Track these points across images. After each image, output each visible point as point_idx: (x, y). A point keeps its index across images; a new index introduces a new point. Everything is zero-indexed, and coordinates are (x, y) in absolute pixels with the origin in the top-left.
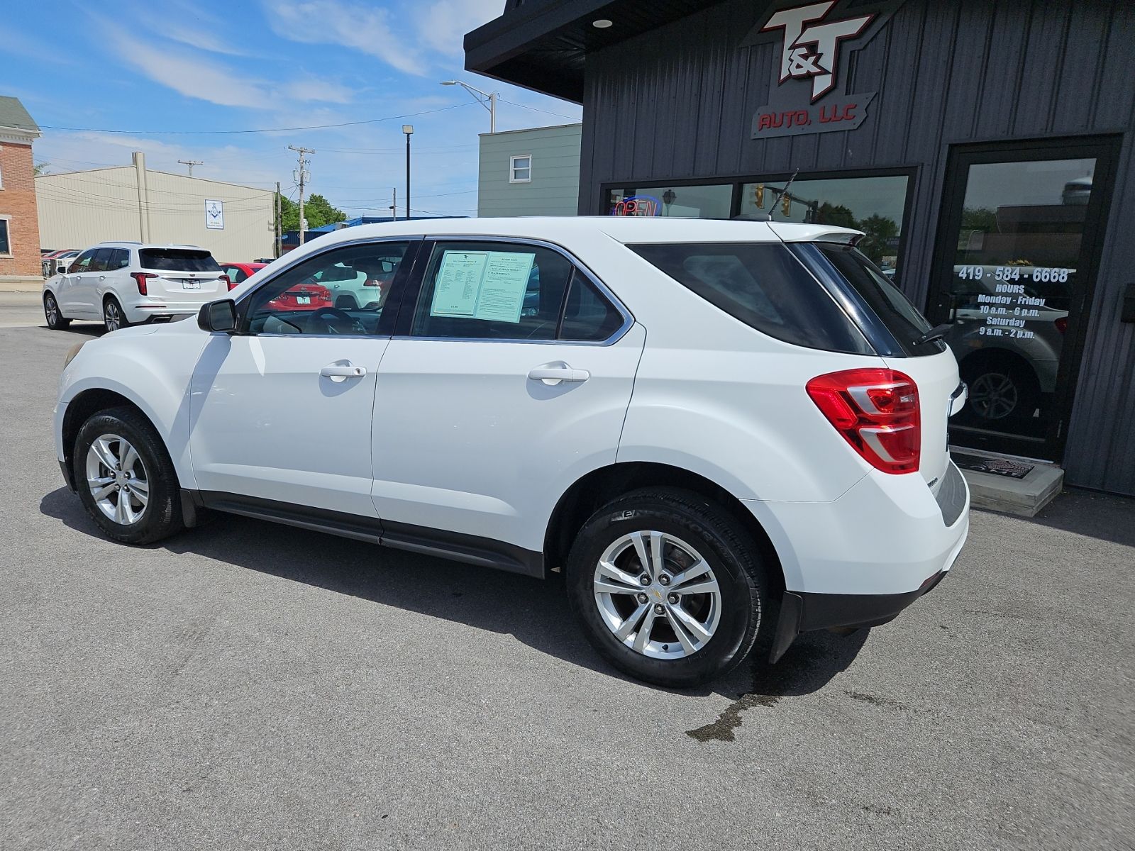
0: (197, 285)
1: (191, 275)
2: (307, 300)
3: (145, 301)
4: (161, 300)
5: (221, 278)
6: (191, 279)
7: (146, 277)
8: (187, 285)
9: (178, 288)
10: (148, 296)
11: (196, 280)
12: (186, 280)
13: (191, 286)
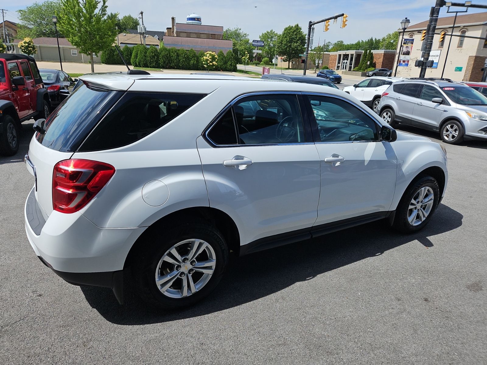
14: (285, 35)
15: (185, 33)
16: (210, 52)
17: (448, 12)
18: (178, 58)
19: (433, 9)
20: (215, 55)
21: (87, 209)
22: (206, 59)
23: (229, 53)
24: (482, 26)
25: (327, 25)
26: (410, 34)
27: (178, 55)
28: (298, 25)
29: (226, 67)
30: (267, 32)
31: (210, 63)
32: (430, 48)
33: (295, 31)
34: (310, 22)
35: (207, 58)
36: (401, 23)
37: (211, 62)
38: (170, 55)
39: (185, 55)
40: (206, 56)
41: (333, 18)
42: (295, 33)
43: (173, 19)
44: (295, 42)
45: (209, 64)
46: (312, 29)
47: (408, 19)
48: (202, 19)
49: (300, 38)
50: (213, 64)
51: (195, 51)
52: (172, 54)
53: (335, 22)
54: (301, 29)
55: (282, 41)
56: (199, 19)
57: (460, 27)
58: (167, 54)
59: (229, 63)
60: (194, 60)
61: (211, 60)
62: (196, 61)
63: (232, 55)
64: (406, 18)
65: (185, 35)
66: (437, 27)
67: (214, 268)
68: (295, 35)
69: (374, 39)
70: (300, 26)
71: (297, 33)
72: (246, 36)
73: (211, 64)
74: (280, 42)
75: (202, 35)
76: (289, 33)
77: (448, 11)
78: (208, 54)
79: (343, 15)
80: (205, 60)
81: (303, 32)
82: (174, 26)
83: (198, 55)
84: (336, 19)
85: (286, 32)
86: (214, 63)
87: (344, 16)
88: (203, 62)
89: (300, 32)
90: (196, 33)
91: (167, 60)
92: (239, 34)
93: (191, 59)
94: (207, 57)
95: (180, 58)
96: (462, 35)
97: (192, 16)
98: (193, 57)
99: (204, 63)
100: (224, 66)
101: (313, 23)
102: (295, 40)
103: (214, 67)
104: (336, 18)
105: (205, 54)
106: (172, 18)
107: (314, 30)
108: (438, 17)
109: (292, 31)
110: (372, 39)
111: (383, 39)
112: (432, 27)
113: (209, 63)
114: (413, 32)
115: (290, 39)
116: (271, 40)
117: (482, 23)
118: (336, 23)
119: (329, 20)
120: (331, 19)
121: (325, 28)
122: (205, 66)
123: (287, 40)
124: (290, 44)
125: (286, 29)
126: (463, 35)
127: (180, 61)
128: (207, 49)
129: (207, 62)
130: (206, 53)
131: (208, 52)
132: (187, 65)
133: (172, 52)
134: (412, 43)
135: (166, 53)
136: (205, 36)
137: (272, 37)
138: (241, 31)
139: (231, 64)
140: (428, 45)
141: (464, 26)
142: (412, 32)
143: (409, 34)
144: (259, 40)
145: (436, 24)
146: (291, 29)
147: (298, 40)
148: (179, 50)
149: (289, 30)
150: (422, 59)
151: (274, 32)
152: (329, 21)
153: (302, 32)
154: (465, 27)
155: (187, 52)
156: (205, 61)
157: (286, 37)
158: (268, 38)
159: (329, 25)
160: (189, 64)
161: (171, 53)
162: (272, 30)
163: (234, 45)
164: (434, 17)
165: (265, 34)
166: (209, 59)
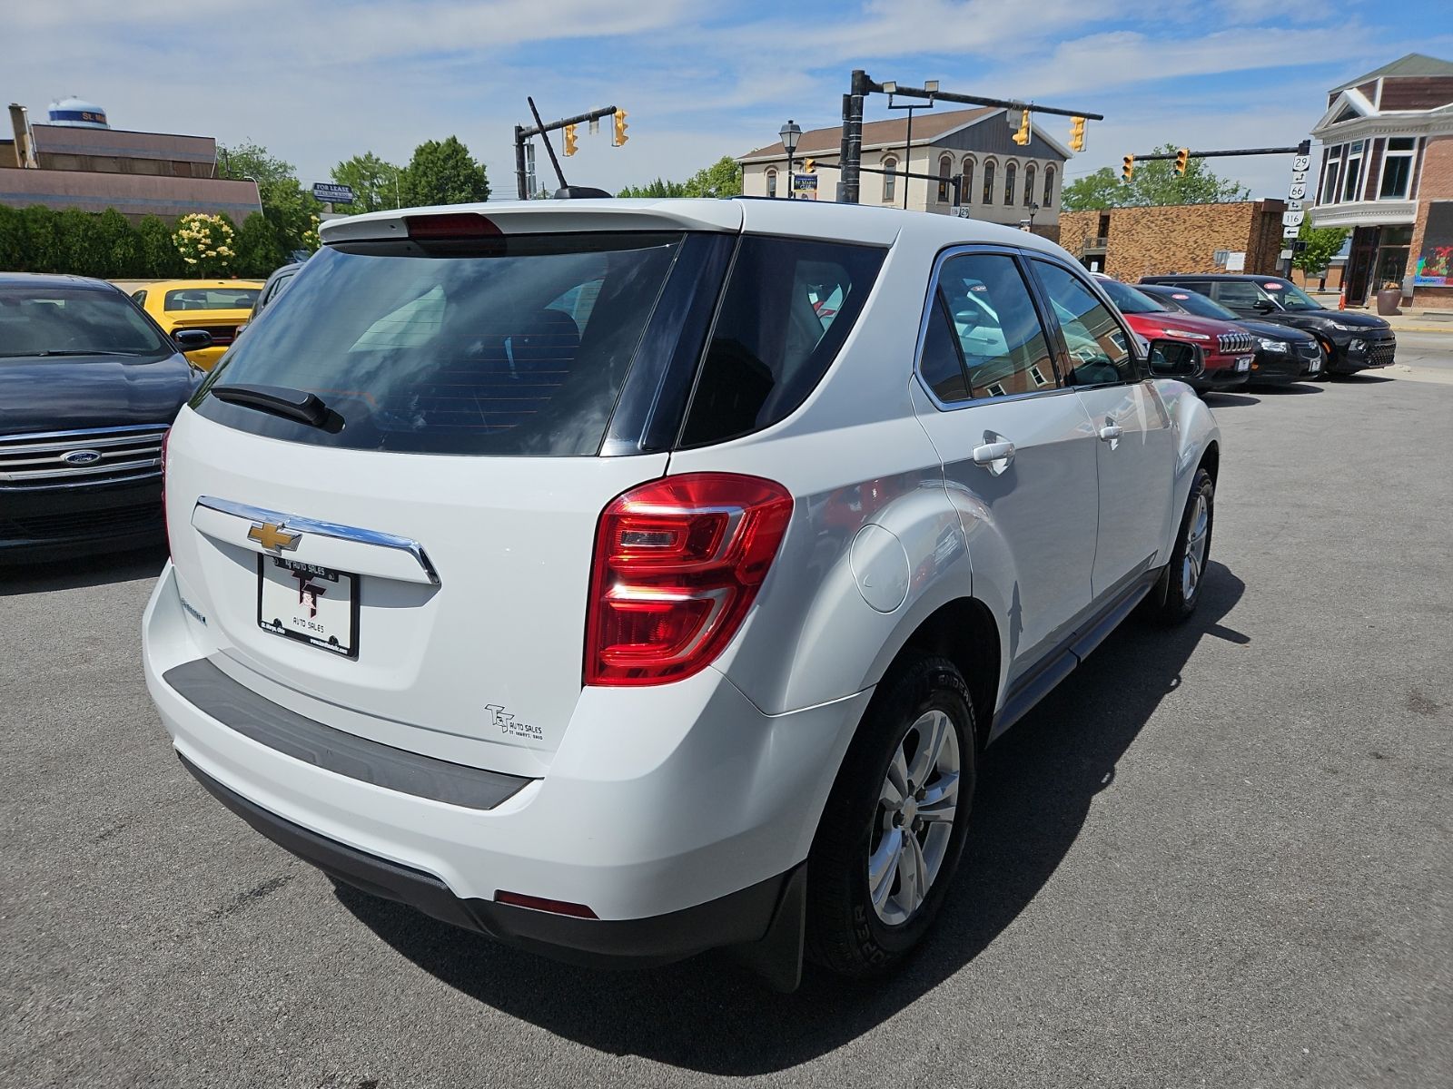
14: (421, 168)
15: (73, 158)
16: (201, 216)
17: (890, 107)
18: (61, 241)
19: (847, 99)
20: (222, 226)
21: (736, 651)
22: (189, 239)
23: (254, 222)
24: (928, 148)
25: (570, 136)
26: (768, 168)
27: (59, 231)
28: (454, 140)
29: (249, 265)
30: (355, 159)
31: (207, 249)
32: (855, 197)
33: (449, 157)
34: (519, 129)
35: (195, 234)
36: (781, 134)
37: (209, 247)
38: (26, 231)
39: (86, 230)
40: (190, 229)
41: (587, 119)
42: (451, 163)
43: (16, 111)
44: (454, 189)
45: (204, 256)
46: (526, 147)
47: (794, 123)
48: (107, 116)
49: (468, 178)
50: (218, 253)
51: (123, 216)
52: (34, 228)
53: (594, 130)
54: (465, 151)
55: (415, 186)
56: (97, 117)
57: (880, 150)
58: (16, 229)
59: (260, 252)
60: (126, 244)
61: (209, 241)
62: (135, 250)
63: (267, 227)
64: (791, 122)
65: (73, 163)
66: (863, 147)
67: (955, 800)
68: (453, 168)
69: (665, 185)
70: (462, 144)
71: (457, 162)
72: (285, 171)
73: (214, 254)
74: (409, 189)
75: (139, 166)
76: (432, 162)
77: (890, 104)
78: (194, 221)
79: (613, 110)
80: (186, 241)
81: (473, 159)
82: (25, 133)
83: (138, 229)
84: (596, 122)
85: (422, 159)
86: (223, 249)
87: (617, 113)
88: (182, 250)
89: (464, 159)
90: (116, 158)
91: (18, 248)
92: (261, 164)
93: (114, 242)
94: (194, 229)
95: (68, 239)
96: (888, 169)
97: (66, 105)
98: (119, 234)
99: (184, 252)
100: (243, 263)
101: (528, 131)
102: (455, 182)
103: (224, 264)
104: (594, 117)
105: (183, 221)
106: (10, 108)
107: (533, 150)
108: (861, 119)
109: (441, 157)
110: (660, 184)
111: (690, 183)
112: (852, 145)
113: (203, 252)
114: (776, 164)
115: (438, 180)
116: (372, 185)
117: (927, 141)
118: (598, 132)
119: (575, 125)
120: (580, 120)
121: (565, 146)
122: (191, 261)
123: (429, 183)
124: (441, 195)
125: (420, 152)
126: (890, 169)
127: (69, 249)
128: (167, 208)
129: (196, 246)
130: (186, 219)
131: (192, 216)
132: (99, 261)
133: (35, 221)
134: (815, 187)
135: (10, 226)
136: (153, 168)
137: (373, 176)
138: (266, 157)
139: (267, 254)
141: (890, 149)
143: (766, 170)
144: (335, 182)
145: (860, 138)
146: (436, 149)
147: (464, 184)
148: (60, 214)
149: (430, 153)
151: (378, 160)
152: (574, 128)
153: (470, 159)
154: (893, 151)
155: (94, 219)
156: (186, 246)
157: (425, 174)
158: (363, 177)
159: (577, 137)
160: (108, 258)
161: (29, 224)
162: (370, 155)
163: (266, 195)
164: (853, 119)
165: (350, 164)
166: (201, 240)
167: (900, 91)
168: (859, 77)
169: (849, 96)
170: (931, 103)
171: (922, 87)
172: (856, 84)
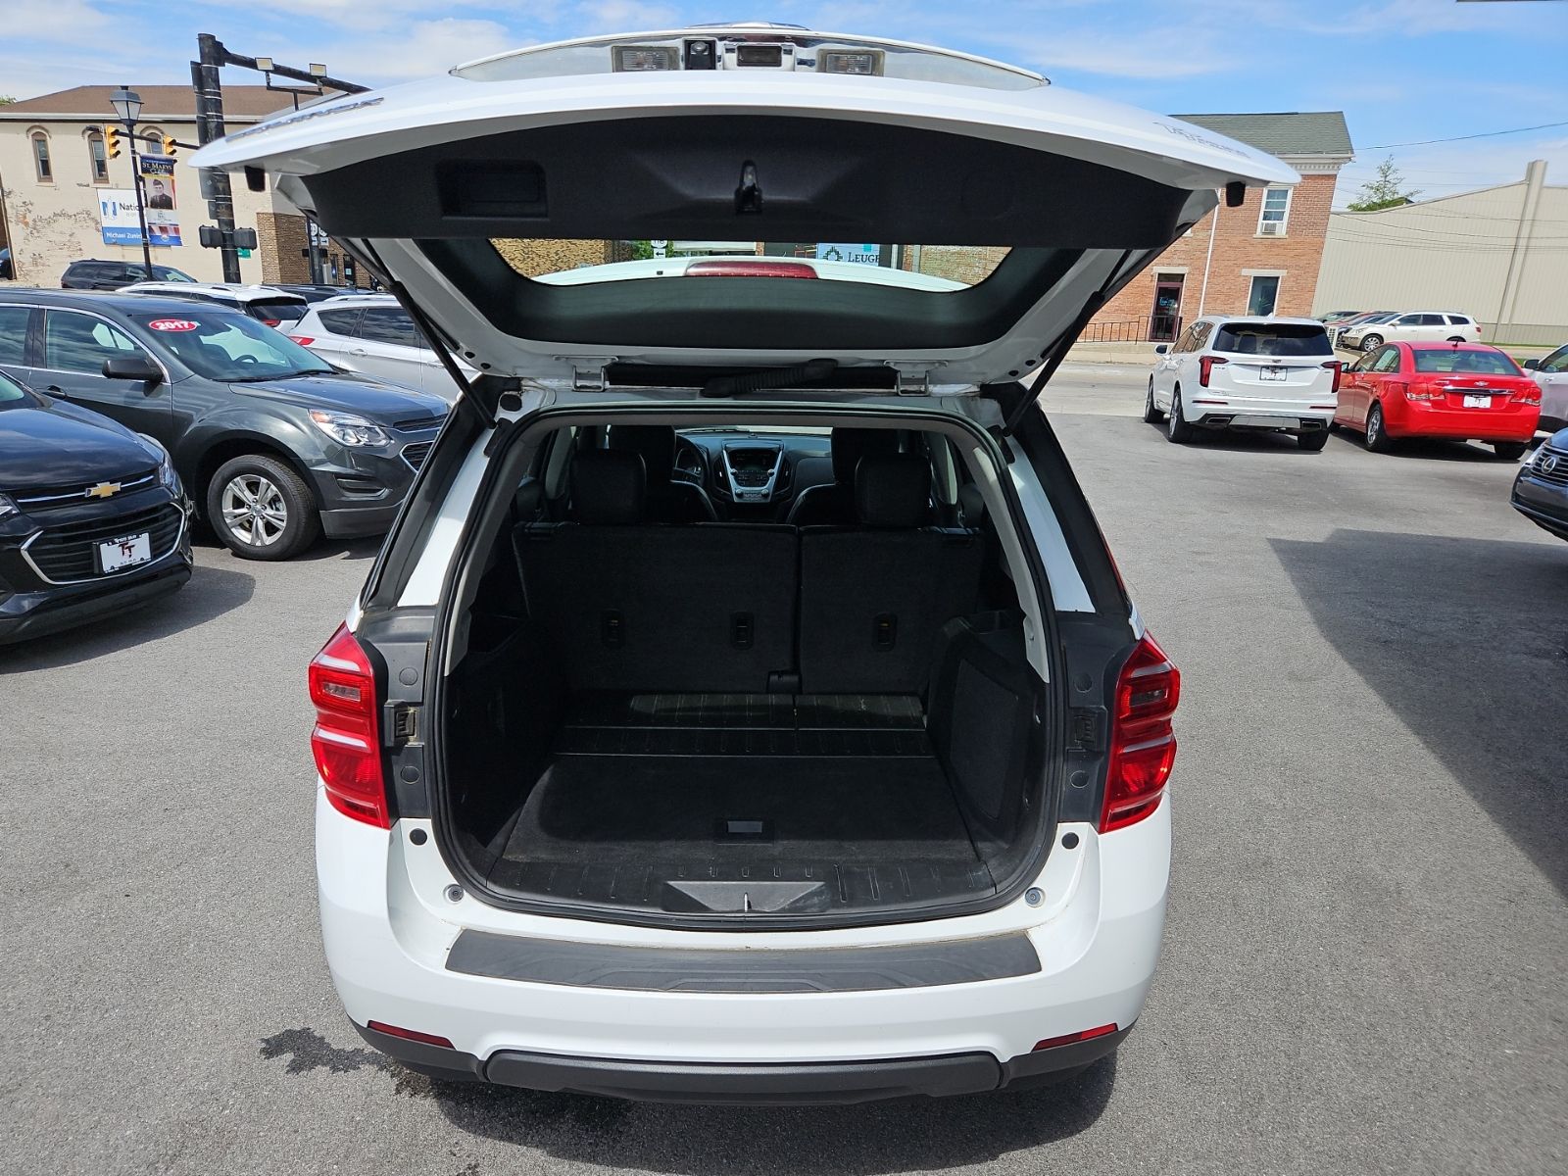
0: (1281, 374)
1: (1275, 361)
2: (1486, 402)
3: (1204, 394)
4: (1225, 394)
5: (1326, 365)
6: (1275, 367)
7: (1213, 362)
8: (1267, 374)
9: (1252, 378)
10: (1210, 387)
11: (1281, 368)
12: (1267, 367)
13: (1272, 376)
17: (269, 88)
19: (195, 67)
26: (32, 127)
32: (227, 189)
47: (131, 90)
77: (268, 83)
112: (213, 125)
114: (44, 124)
134: (171, 172)
140: (219, 181)
142: (37, 124)
145: (220, 117)
150: (215, 223)
164: (209, 93)
167: (279, 70)
168: (210, 42)
169: (199, 64)
170: (320, 89)
171: (306, 69)
172: (207, 50)
